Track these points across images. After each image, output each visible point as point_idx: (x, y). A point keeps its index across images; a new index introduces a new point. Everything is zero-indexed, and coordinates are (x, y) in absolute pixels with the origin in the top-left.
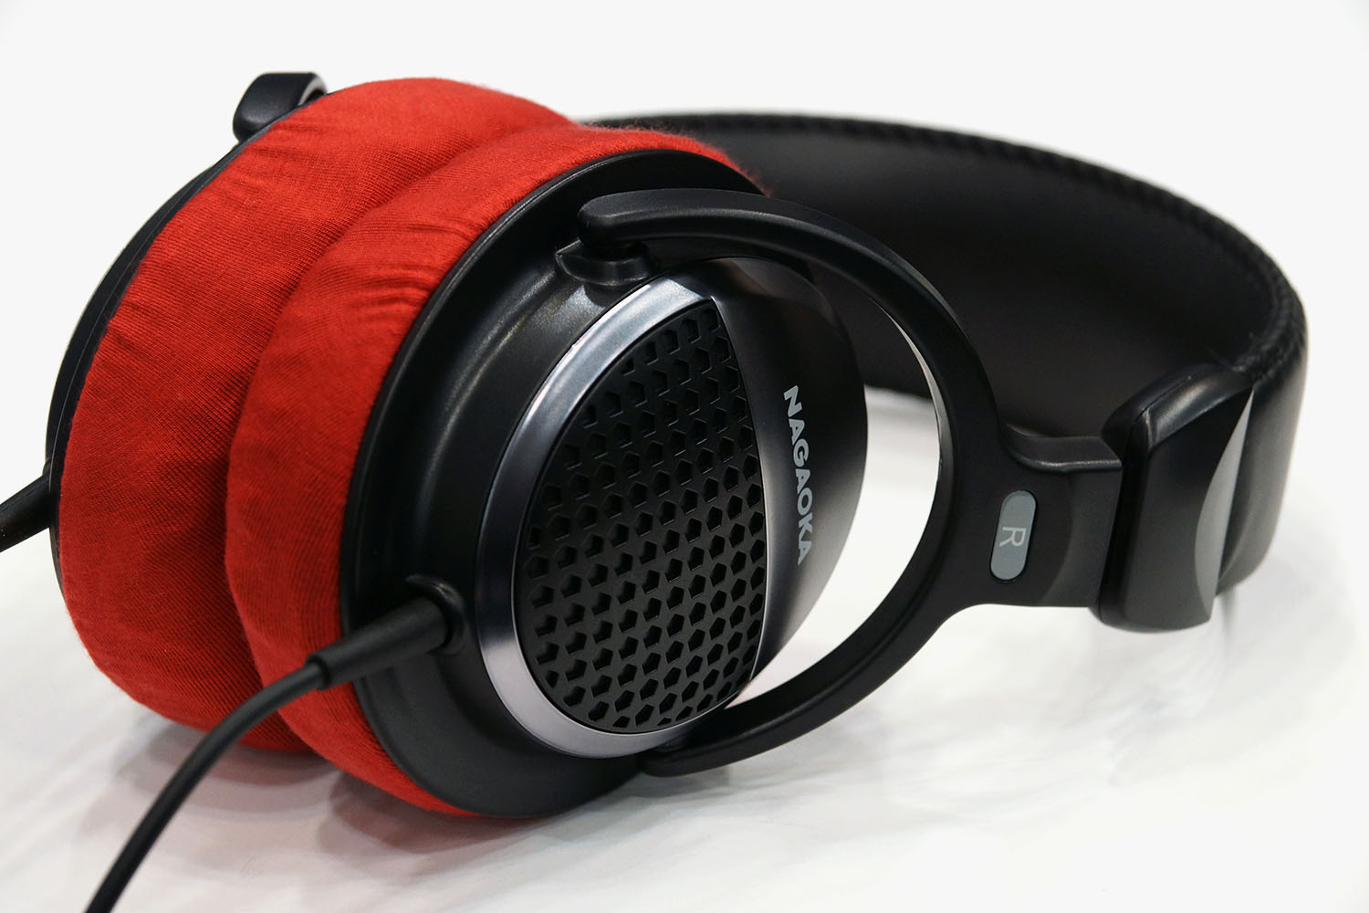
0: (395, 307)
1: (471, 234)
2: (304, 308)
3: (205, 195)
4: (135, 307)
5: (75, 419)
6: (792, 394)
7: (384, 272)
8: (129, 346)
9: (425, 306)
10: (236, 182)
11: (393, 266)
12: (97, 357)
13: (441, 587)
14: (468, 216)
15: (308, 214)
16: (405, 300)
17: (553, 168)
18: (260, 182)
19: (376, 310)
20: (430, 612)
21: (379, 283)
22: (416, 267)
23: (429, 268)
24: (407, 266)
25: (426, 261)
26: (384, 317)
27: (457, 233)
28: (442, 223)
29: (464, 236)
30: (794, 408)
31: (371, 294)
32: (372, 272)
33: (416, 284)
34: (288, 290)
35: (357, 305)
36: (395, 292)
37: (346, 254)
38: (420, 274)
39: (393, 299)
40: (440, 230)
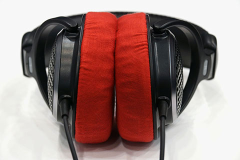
7: (138, 44)
9: (149, 48)
14: (143, 31)
19: (141, 51)
23: (144, 41)
24: (141, 42)
27: (144, 34)
28: (140, 33)
31: (138, 49)
33: (145, 45)
35: (136, 51)
39: (144, 48)
40: (141, 35)
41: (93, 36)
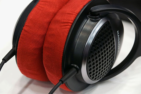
0: (67, 27)
1: (77, 14)
2: (52, 26)
3: (35, 8)
4: (27, 26)
5: (19, 42)
6: (118, 32)
7: (65, 21)
8: (27, 31)
9: (71, 26)
10: (39, 6)
11: (66, 20)
12: (22, 33)
13: (75, 66)
14: (76, 12)
15: (51, 11)
16: (69, 25)
17: (85, 3)
18: (43, 6)
19: (65, 27)
20: (74, 69)
21: (64, 23)
22: (69, 20)
23: (71, 20)
24: (68, 20)
25: (71, 19)
26: (66, 28)
27: (75, 14)
28: (72, 13)
29: (75, 15)
30: (118, 34)
31: (63, 24)
32: (63, 21)
33: (70, 23)
34: (49, 23)
35: (61, 26)
36: (67, 24)
37: (58, 17)
38: (70, 21)
39: (67, 25)
40: (72, 14)
41: (42, 7)
